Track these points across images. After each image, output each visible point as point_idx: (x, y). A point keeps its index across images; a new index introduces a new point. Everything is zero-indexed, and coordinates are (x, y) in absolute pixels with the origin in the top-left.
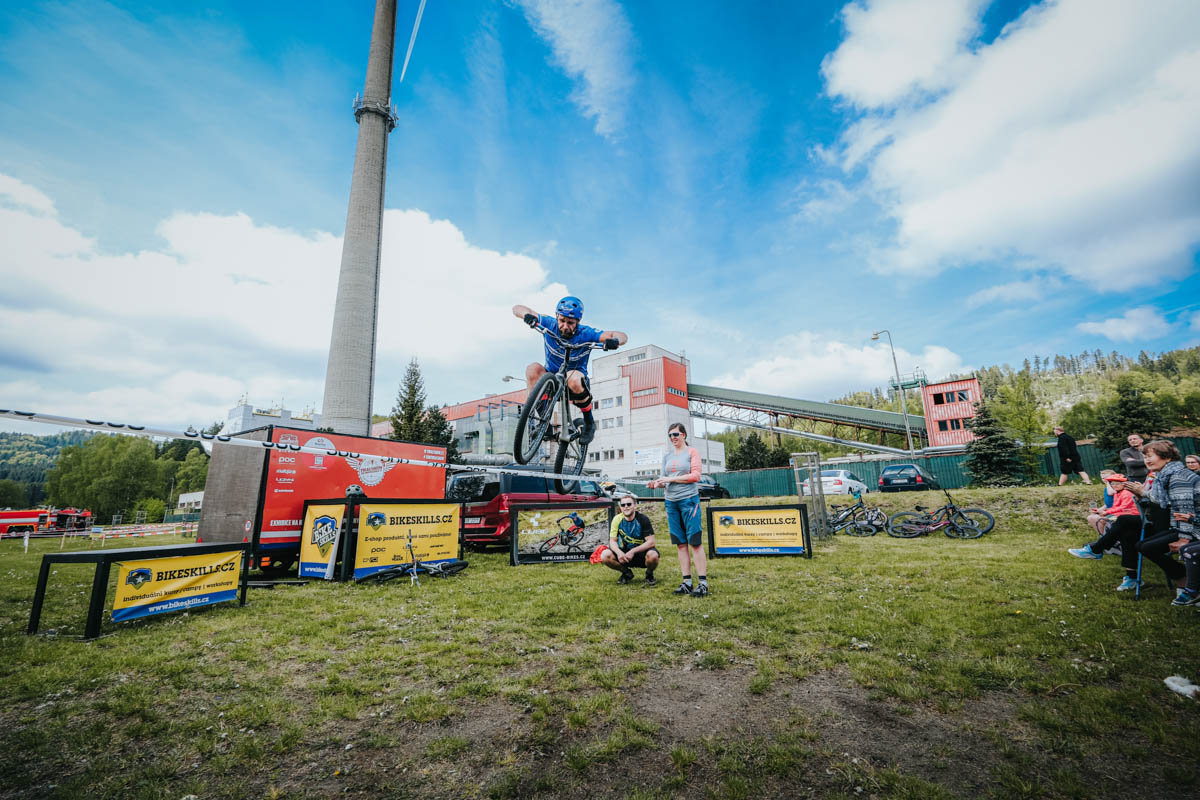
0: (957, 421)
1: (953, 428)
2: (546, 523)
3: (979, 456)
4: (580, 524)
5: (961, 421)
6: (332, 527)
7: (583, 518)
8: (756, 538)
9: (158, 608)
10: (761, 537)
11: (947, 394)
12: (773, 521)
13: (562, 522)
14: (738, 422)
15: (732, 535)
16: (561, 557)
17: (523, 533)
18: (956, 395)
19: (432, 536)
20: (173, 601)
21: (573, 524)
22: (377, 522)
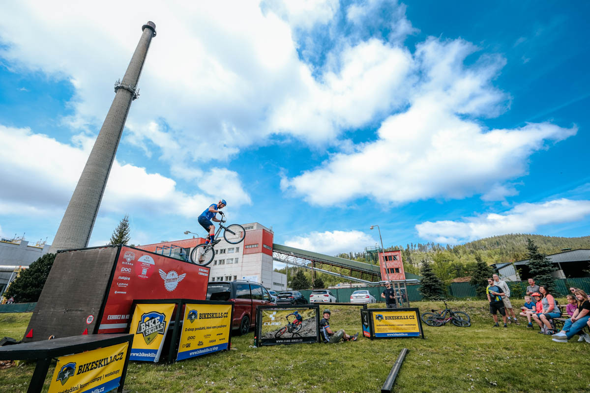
0: (393, 269)
1: (389, 273)
2: (279, 318)
3: (426, 286)
4: (300, 319)
5: (394, 269)
6: (160, 320)
7: (301, 315)
8: (395, 327)
10: (398, 327)
11: (389, 256)
12: (403, 317)
13: (289, 318)
14: (296, 264)
15: (383, 325)
16: (288, 341)
17: (265, 324)
18: (393, 257)
19: (218, 327)
21: (296, 319)
22: (193, 317)
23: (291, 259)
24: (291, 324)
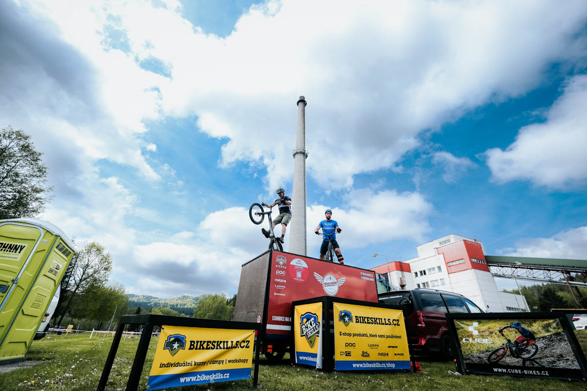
2: (487, 333)
4: (529, 336)
6: (315, 321)
9: (188, 379)
13: (506, 332)
14: (534, 279)
16: (516, 371)
17: (464, 341)
19: (388, 337)
20: (200, 373)
21: (519, 335)
22: (347, 319)
23: (522, 272)
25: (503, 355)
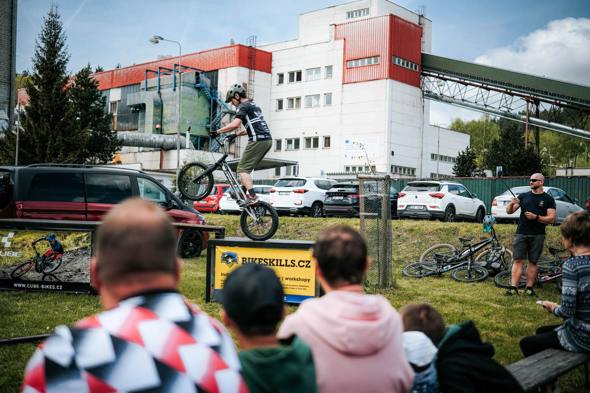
2: (20, 245)
4: (59, 250)
7: (62, 242)
12: (283, 263)
13: (38, 245)
16: (35, 286)
21: (50, 248)
24: (41, 256)
25: (27, 270)
